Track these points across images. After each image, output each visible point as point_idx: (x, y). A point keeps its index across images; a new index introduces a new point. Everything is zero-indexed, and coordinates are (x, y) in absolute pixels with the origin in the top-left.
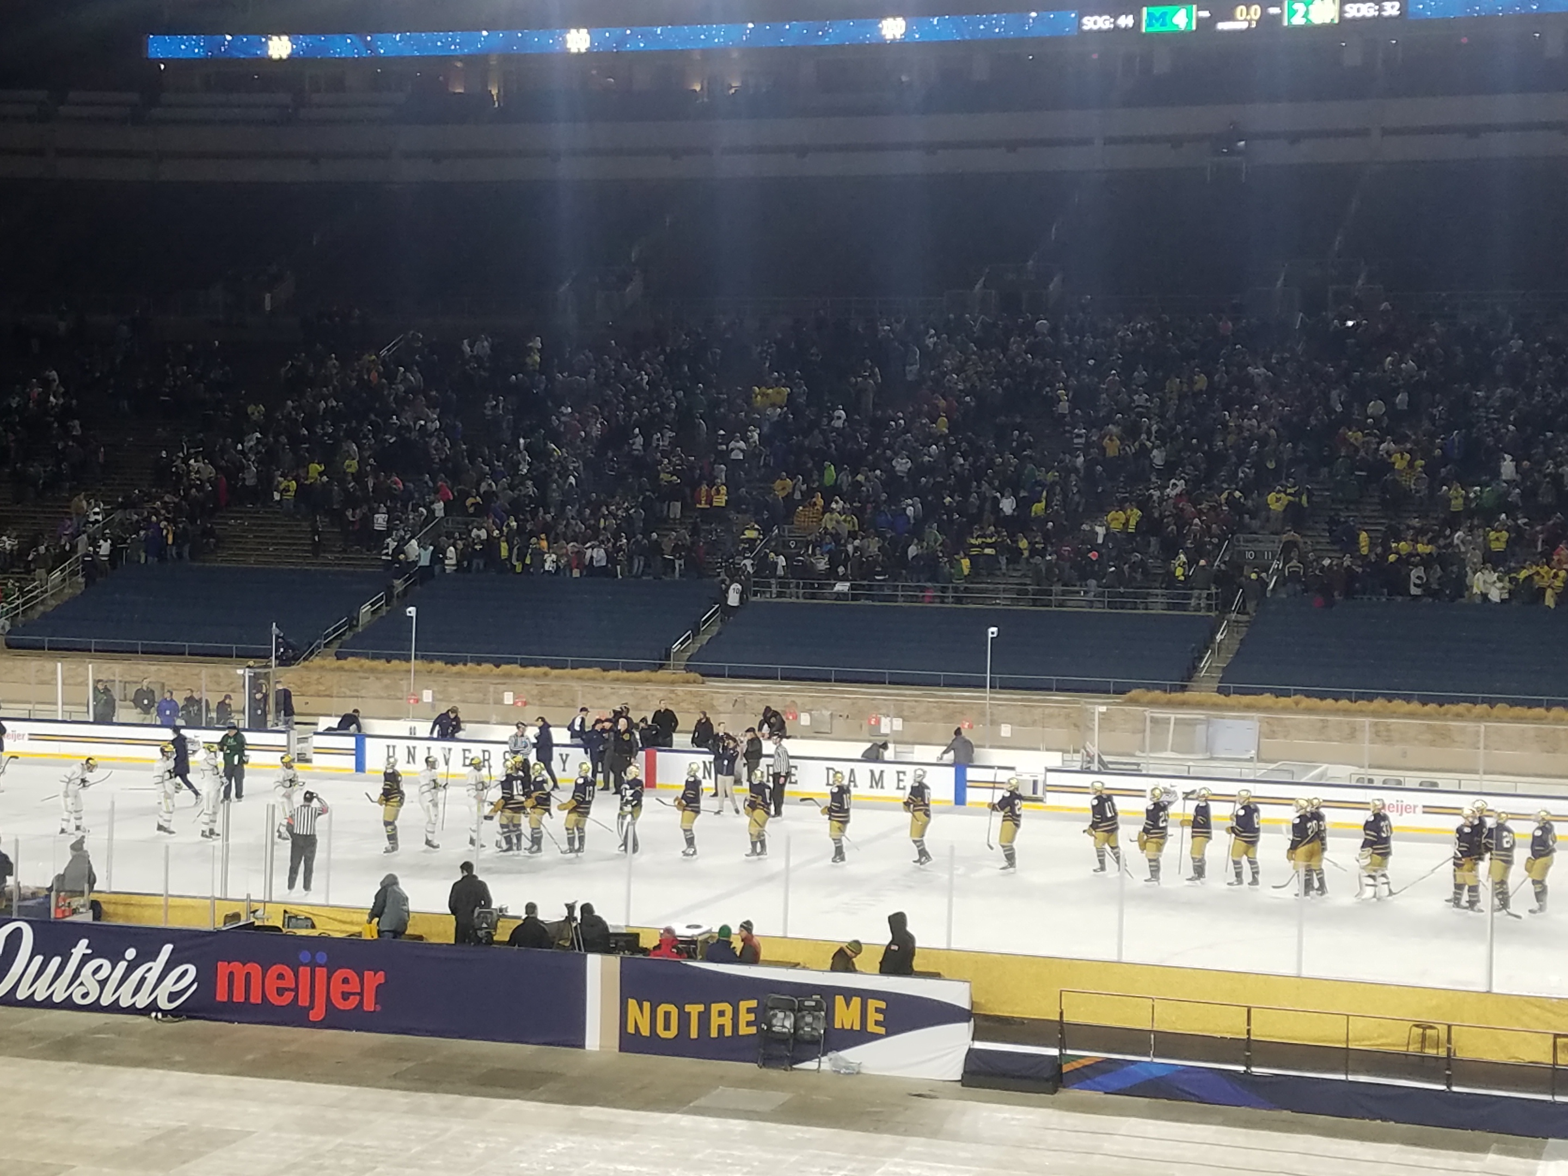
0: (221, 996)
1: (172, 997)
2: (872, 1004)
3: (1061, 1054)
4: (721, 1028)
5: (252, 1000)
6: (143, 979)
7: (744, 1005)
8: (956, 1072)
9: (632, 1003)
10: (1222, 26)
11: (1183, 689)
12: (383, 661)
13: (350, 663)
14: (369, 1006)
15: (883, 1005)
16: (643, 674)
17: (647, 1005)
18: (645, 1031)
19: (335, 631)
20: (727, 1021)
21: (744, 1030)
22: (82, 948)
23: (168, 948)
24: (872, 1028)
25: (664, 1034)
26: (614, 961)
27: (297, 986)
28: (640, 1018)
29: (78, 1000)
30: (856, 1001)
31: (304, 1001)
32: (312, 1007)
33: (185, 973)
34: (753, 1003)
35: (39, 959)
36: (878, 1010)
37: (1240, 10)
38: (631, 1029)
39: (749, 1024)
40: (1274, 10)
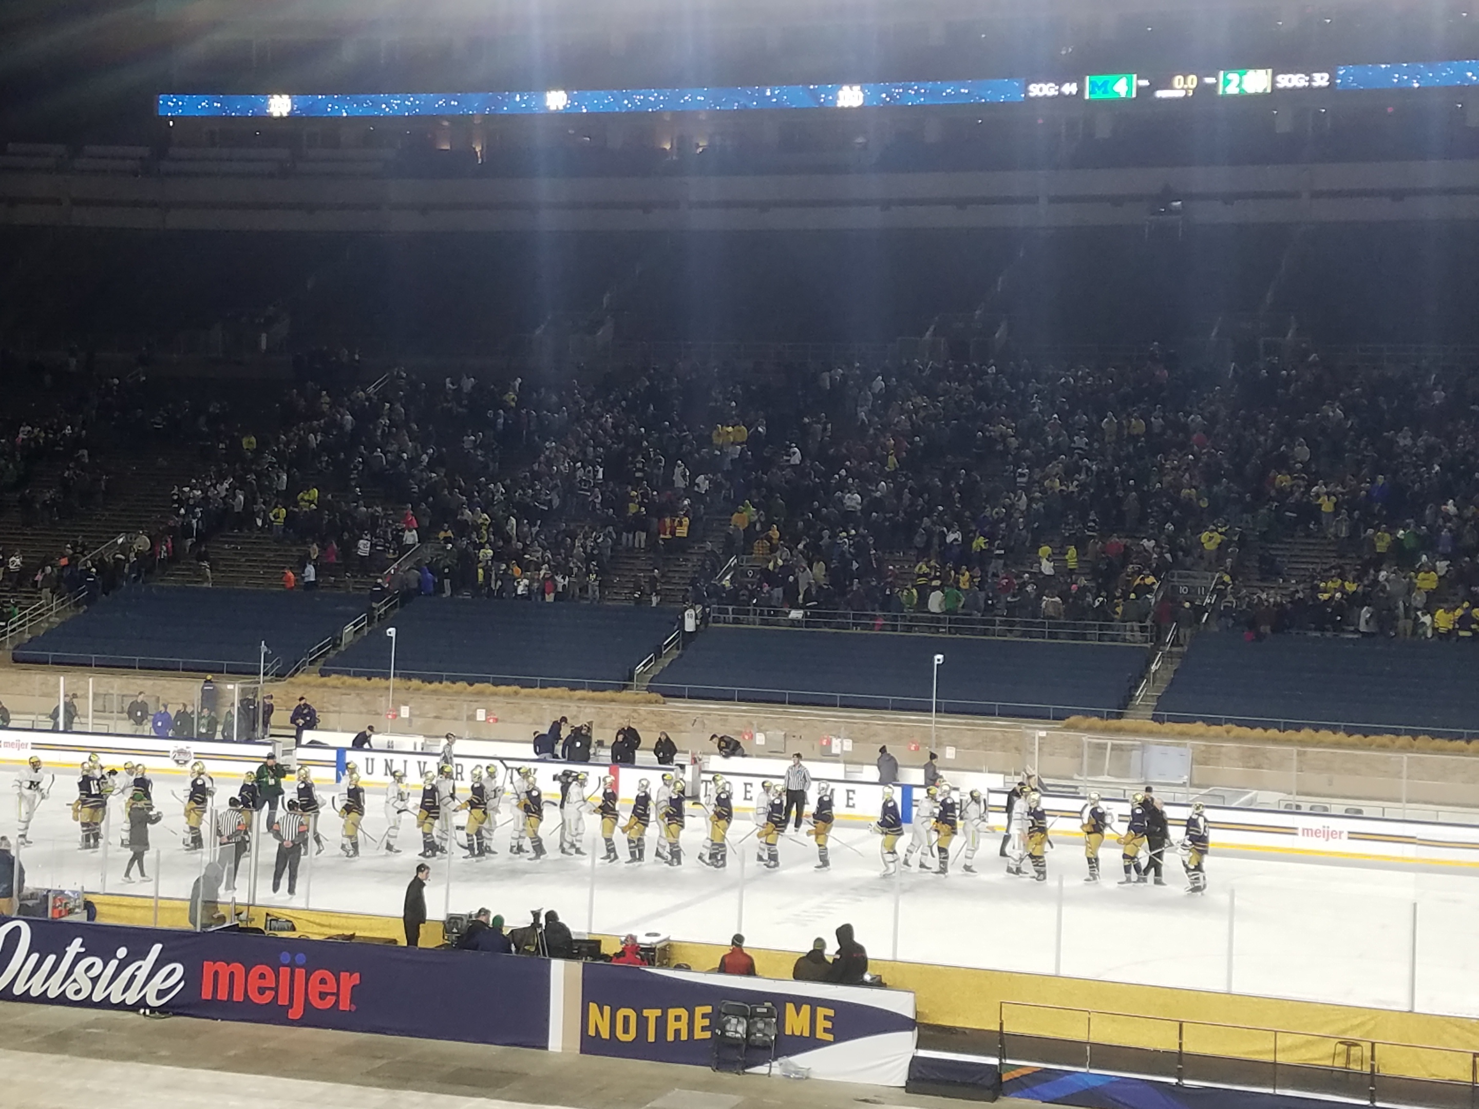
0: (207, 994)
1: (161, 994)
2: (821, 1012)
3: (1001, 1064)
4: (677, 1032)
5: (235, 999)
6: (133, 977)
7: (699, 1011)
8: (900, 1077)
9: (593, 1007)
10: (1161, 94)
11: (1119, 716)
12: (364, 679)
13: (333, 680)
14: (345, 1005)
15: (831, 1013)
16: (608, 694)
17: (607, 1009)
18: (605, 1035)
19: (320, 649)
20: (683, 1026)
21: (699, 1035)
22: (76, 946)
23: (157, 948)
24: (820, 1034)
25: (622, 1037)
26: (577, 966)
27: (277, 986)
28: (599, 1020)
29: (70, 995)
30: (806, 1009)
31: (283, 1001)
32: (291, 1005)
33: (173, 971)
34: (708, 1009)
35: (35, 957)
36: (826, 1018)
37: (1178, 80)
38: (592, 1032)
39: (704, 1029)
40: (1210, 80)
